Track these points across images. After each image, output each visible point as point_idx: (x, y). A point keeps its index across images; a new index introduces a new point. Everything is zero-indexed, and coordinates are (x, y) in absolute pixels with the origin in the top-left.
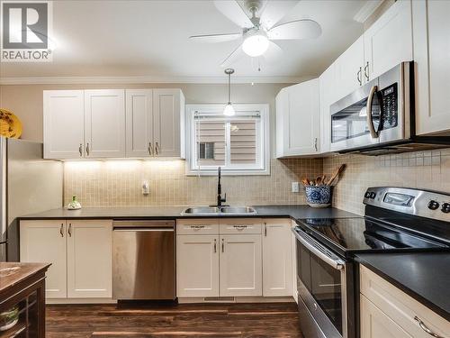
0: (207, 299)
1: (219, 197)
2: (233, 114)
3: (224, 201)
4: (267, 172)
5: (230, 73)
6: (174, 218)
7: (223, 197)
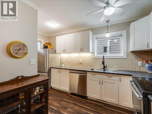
0: (97, 99)
1: (104, 66)
2: (109, 36)
3: (106, 67)
4: (125, 57)
5: (108, 22)
6: (86, 71)
7: (105, 66)
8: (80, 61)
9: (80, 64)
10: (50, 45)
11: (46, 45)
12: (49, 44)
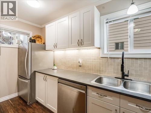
6: (86, 85)
8: (79, 62)
9: (80, 66)
10: (41, 39)
11: (33, 38)
12: (39, 37)
